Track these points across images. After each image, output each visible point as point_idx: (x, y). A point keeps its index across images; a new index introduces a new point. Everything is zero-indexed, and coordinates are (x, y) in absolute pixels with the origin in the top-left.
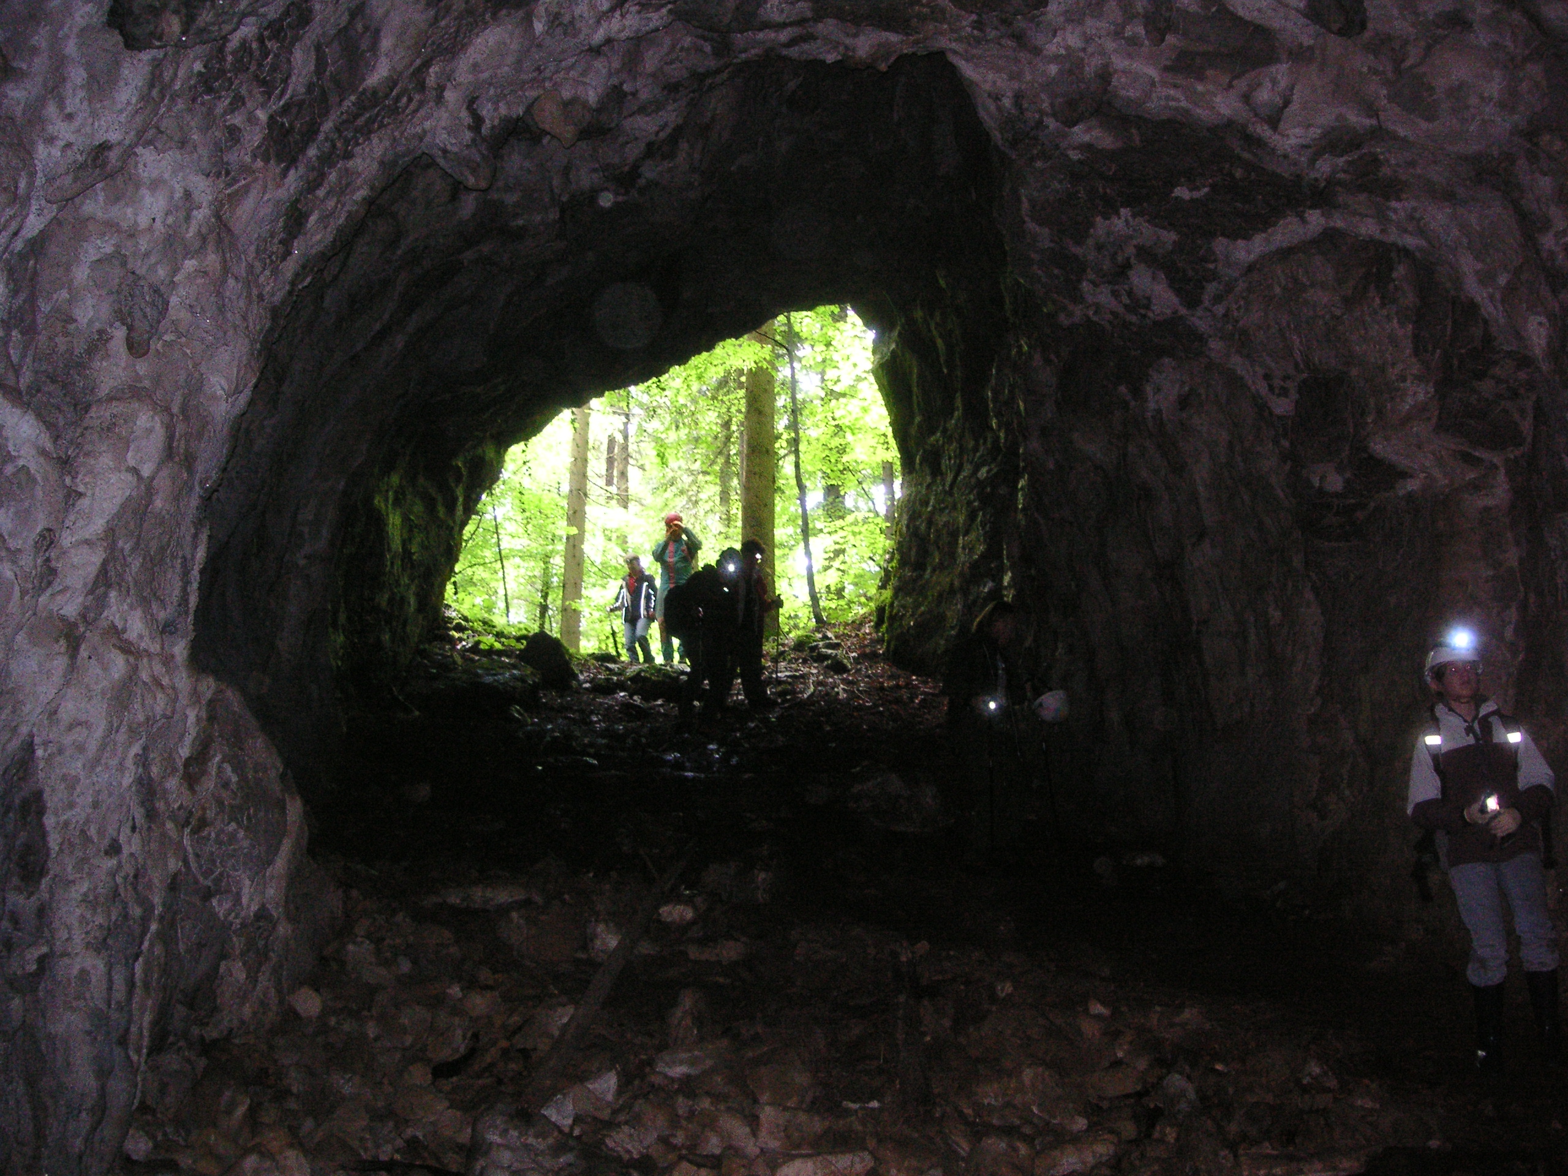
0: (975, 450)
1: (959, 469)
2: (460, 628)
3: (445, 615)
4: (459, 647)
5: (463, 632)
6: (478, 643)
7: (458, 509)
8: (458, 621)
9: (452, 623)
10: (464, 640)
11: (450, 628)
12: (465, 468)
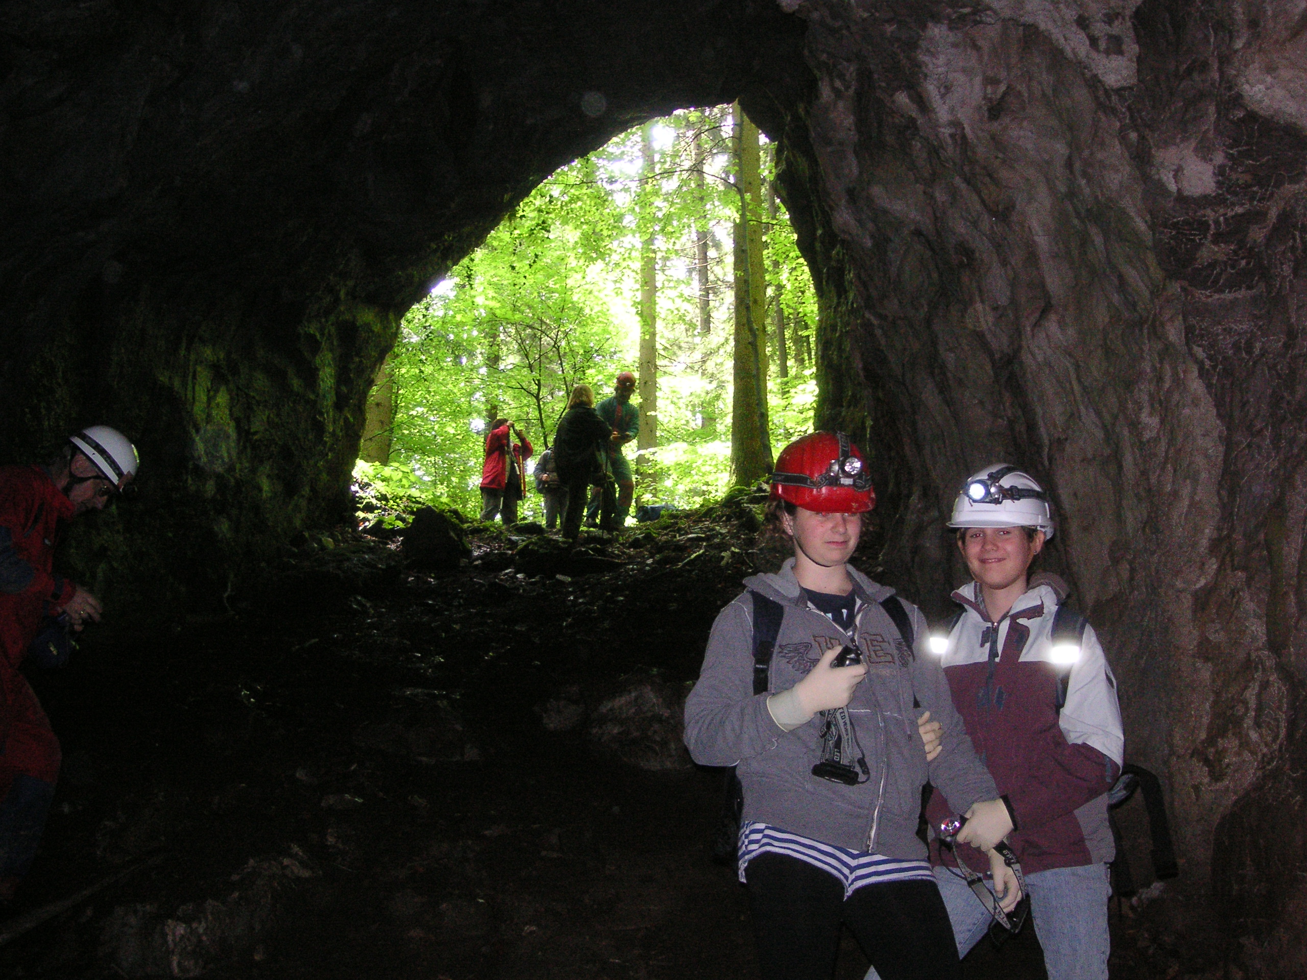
2: (369, 508)
3: (357, 495)
4: (360, 528)
5: (372, 512)
6: (380, 522)
7: (323, 381)
8: (368, 500)
9: (362, 503)
10: (369, 521)
11: (358, 509)
12: (323, 335)
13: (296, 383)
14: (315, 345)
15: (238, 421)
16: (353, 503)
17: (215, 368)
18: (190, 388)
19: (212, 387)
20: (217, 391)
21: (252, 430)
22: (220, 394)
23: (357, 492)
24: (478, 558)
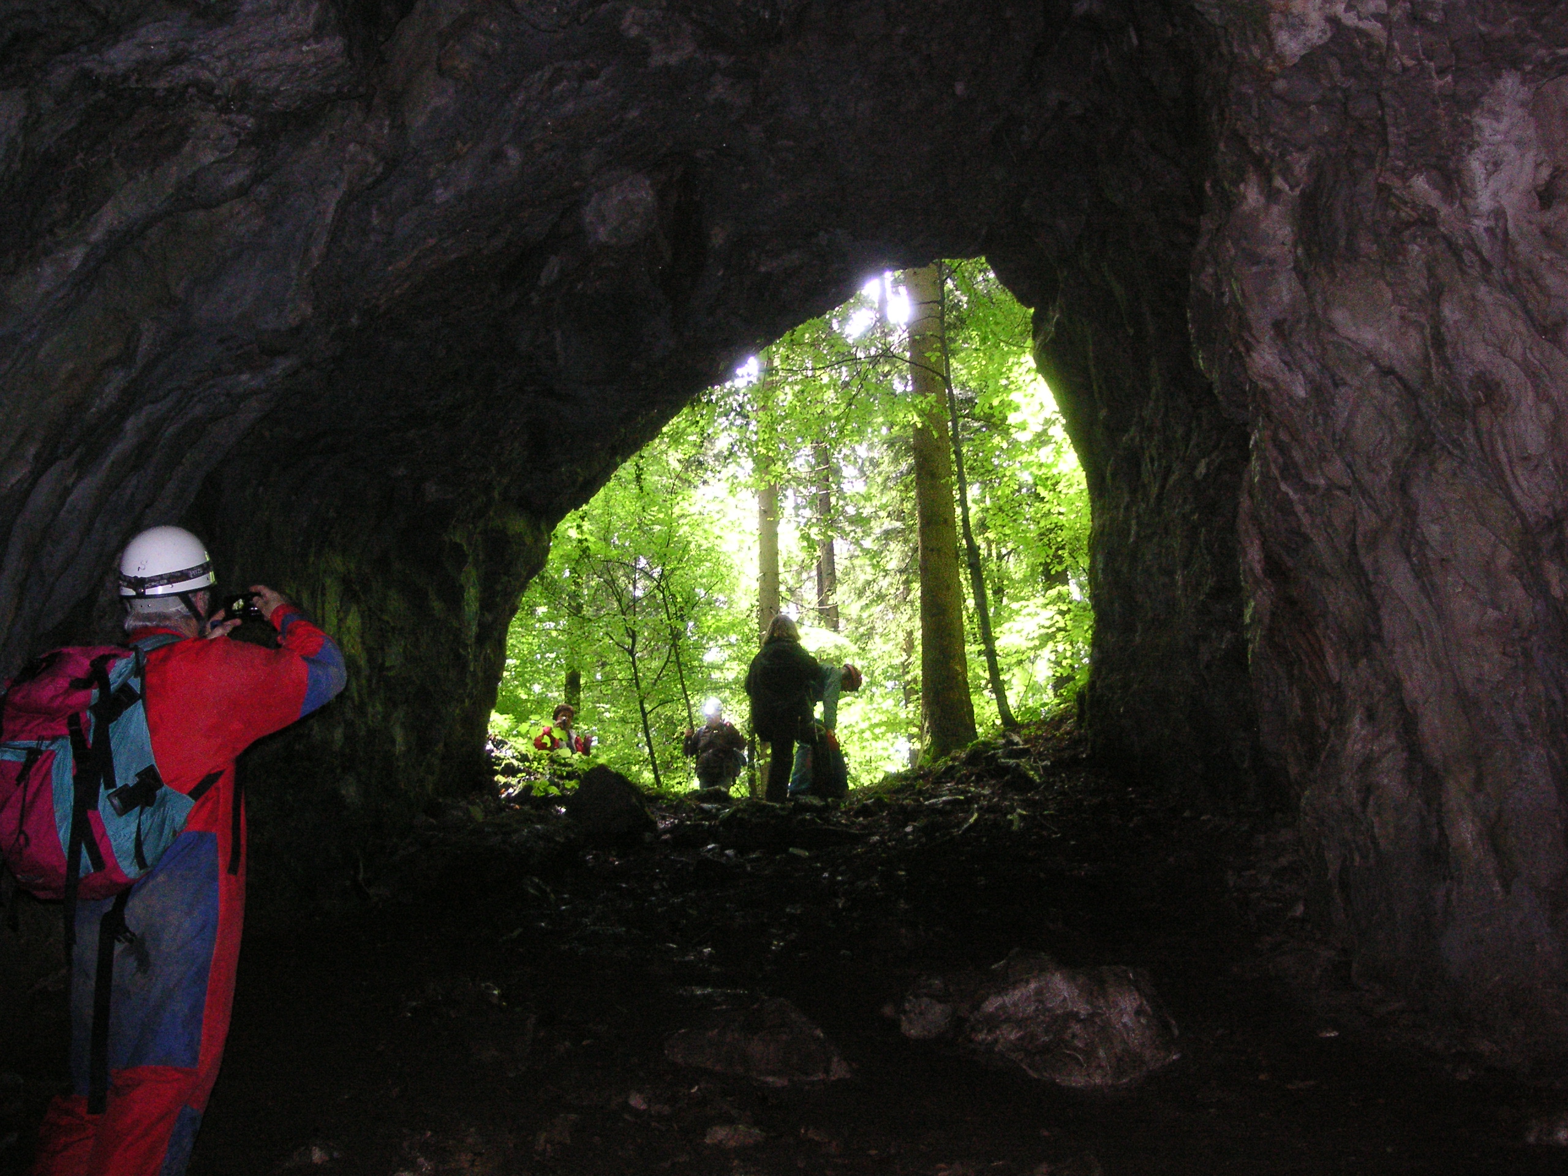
0: (1187, 438)
1: (1168, 472)
2: (510, 771)
3: (493, 754)
4: (503, 796)
5: (514, 776)
6: (528, 789)
7: (468, 604)
8: (508, 761)
9: (500, 765)
10: (512, 786)
11: (496, 773)
12: (470, 544)
13: (437, 606)
14: (459, 556)
15: (369, 651)
16: (488, 765)
17: (346, 582)
18: (319, 605)
19: (341, 607)
20: (347, 613)
21: (387, 664)
22: (350, 617)
23: (493, 751)
24: (666, 831)
